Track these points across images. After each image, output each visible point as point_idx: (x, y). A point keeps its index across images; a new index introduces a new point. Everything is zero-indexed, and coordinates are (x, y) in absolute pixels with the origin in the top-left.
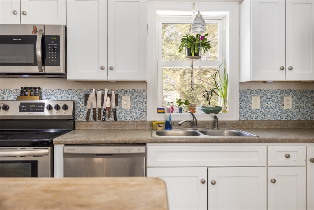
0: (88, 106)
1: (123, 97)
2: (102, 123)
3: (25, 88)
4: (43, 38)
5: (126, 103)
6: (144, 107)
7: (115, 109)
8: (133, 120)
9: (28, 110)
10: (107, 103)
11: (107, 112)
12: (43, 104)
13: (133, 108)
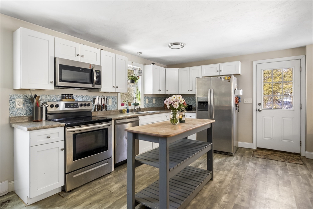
0: (95, 104)
5: (110, 102)
6: (116, 104)
7: (106, 105)
8: (113, 110)
9: (70, 107)
10: (103, 102)
11: (103, 106)
12: (77, 103)
13: (113, 104)
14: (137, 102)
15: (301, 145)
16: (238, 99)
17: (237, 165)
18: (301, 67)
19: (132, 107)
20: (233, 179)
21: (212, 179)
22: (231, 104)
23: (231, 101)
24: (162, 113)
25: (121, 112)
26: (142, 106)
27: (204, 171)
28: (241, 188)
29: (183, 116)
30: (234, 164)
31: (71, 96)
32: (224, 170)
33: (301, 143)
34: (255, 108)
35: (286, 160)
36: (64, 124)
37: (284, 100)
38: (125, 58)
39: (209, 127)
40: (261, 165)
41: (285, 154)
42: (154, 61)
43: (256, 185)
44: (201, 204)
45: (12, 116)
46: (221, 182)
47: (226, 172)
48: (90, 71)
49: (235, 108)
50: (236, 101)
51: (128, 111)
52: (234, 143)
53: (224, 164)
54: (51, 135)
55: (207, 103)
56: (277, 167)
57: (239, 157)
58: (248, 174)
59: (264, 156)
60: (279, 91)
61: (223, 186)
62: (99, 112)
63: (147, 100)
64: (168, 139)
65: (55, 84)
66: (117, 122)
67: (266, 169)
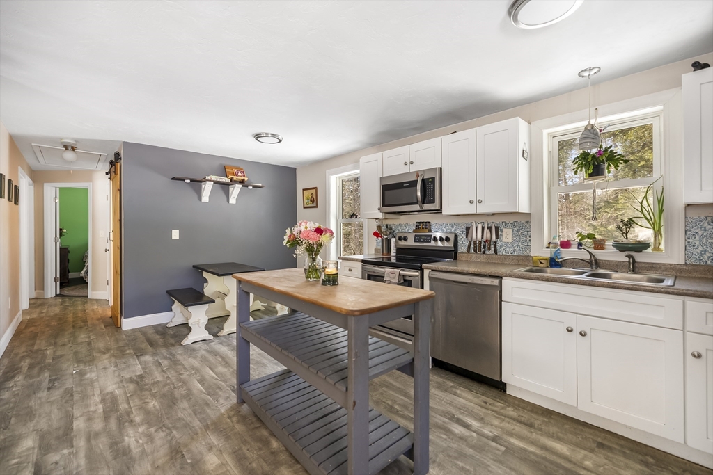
0: (469, 238)
1: (504, 230)
2: (482, 256)
3: (419, 223)
4: (423, 181)
5: (507, 236)
6: (528, 241)
7: (495, 242)
8: (515, 254)
9: (420, 241)
10: (487, 235)
11: (487, 244)
12: (430, 236)
13: (515, 241)
44: (262, 452)
54: (352, 269)
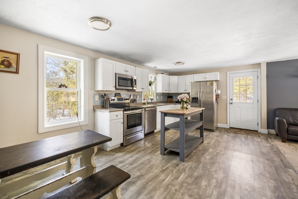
6: (141, 99)
7: (136, 100)
8: (139, 102)
12: (123, 98)
13: (139, 99)
14: (152, 98)
15: (258, 125)
16: (217, 96)
17: (217, 136)
18: (258, 76)
19: (150, 101)
20: (215, 142)
21: (203, 142)
22: (213, 99)
23: (213, 98)
24: (168, 105)
25: (144, 104)
26: (155, 100)
27: (199, 137)
28: (220, 146)
29: (187, 106)
30: (215, 136)
31: (119, 94)
32: (209, 138)
33: (258, 124)
34: (228, 102)
35: (248, 134)
36: (123, 109)
37: (247, 96)
38: (148, 71)
39: (201, 112)
40: (232, 136)
41: (248, 131)
42: (163, 72)
43: (229, 145)
45: (94, 105)
46: (208, 143)
47: (211, 139)
48: (131, 80)
49: (216, 101)
50: (217, 97)
51: (148, 103)
52: (215, 124)
53: (209, 136)
54: (118, 115)
55: (198, 98)
56: (242, 137)
57: (218, 132)
58: (224, 140)
59: (234, 132)
60: (248, 90)
61: (210, 145)
62: (133, 103)
63: (158, 97)
64: (184, 115)
65: (116, 88)
66: (146, 109)
67: (235, 138)
